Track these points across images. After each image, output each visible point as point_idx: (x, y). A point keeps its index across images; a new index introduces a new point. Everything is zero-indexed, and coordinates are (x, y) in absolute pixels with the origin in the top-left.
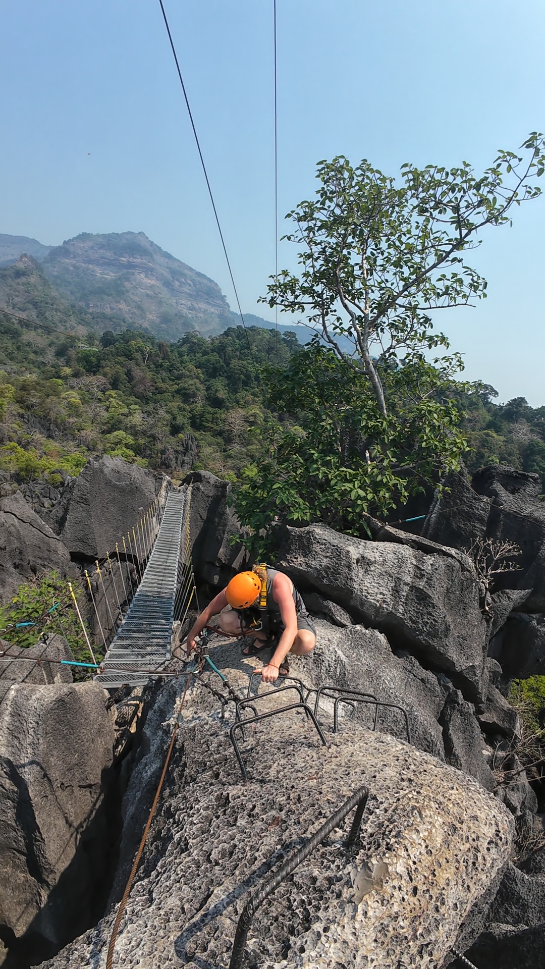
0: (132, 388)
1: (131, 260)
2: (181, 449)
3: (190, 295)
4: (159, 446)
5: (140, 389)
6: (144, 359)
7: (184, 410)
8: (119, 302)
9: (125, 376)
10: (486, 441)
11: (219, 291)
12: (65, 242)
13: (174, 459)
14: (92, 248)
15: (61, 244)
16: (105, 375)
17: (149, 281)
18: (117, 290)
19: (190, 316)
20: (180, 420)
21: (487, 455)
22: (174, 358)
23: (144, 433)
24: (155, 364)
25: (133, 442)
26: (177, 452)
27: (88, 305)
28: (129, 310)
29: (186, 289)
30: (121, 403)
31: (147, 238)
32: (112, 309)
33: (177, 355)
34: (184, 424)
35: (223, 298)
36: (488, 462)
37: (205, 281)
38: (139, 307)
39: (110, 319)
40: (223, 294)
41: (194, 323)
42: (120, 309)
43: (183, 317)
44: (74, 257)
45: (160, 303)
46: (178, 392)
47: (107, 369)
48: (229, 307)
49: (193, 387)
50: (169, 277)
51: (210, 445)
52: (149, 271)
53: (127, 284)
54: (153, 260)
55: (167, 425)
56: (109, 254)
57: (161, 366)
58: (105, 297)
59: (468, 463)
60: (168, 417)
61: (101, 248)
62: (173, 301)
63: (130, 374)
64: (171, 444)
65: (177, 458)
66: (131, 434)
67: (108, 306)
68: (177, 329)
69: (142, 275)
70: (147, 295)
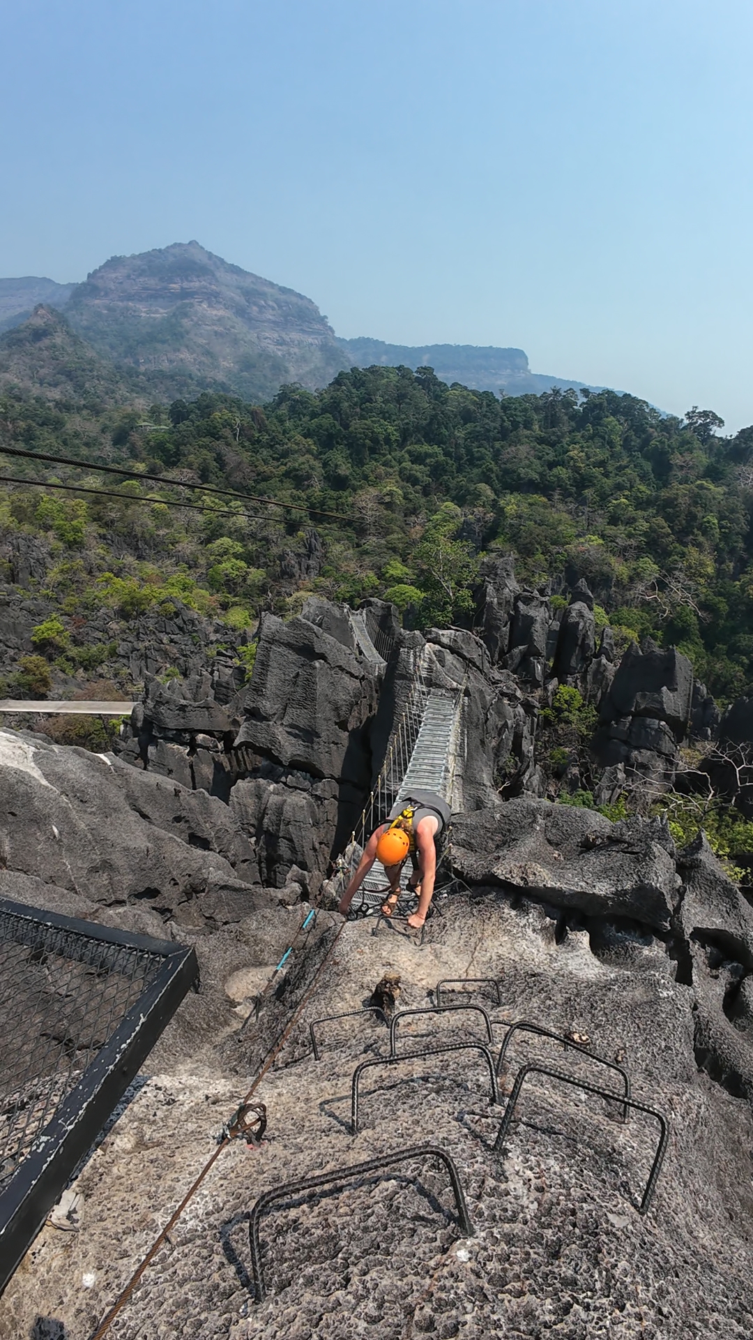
0: (227, 478)
1: (185, 285)
2: (302, 550)
3: (274, 322)
4: (275, 550)
5: (237, 478)
6: (235, 435)
7: (299, 498)
8: (179, 350)
9: (215, 464)
10: (698, 496)
11: (316, 310)
12: (89, 276)
13: (297, 565)
14: (128, 277)
15: (85, 279)
16: (190, 466)
17: (215, 312)
18: (173, 333)
19: (280, 353)
20: (296, 514)
21: (700, 515)
22: (274, 428)
23: (253, 536)
24: (249, 440)
25: (241, 550)
26: (298, 555)
27: (137, 362)
28: (195, 360)
29: (269, 315)
30: (217, 501)
31: (202, 248)
32: (171, 361)
33: (277, 424)
34: (301, 517)
35: (323, 320)
36: (702, 524)
37: (294, 299)
38: (208, 353)
39: (172, 378)
40: (322, 314)
41: (287, 365)
42: (182, 360)
43: (271, 357)
44: (106, 294)
45: (235, 341)
46: (287, 474)
47: (191, 458)
48: (333, 332)
49: (306, 466)
50: (242, 300)
51: (338, 541)
52: (213, 297)
53: (186, 322)
54: (217, 281)
55: (280, 522)
56: (153, 282)
57: (259, 441)
58: (159, 346)
59: (676, 528)
60: (279, 510)
61: (140, 275)
62: (252, 336)
63: (221, 459)
64: (290, 546)
65: (300, 564)
66: (238, 540)
67: (165, 358)
68: (265, 376)
69: (205, 305)
70: (216, 333)
